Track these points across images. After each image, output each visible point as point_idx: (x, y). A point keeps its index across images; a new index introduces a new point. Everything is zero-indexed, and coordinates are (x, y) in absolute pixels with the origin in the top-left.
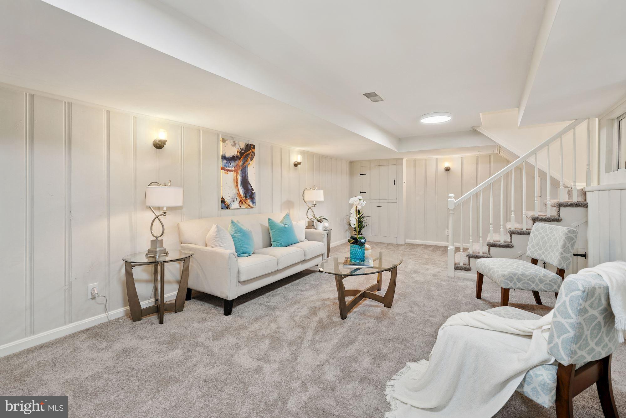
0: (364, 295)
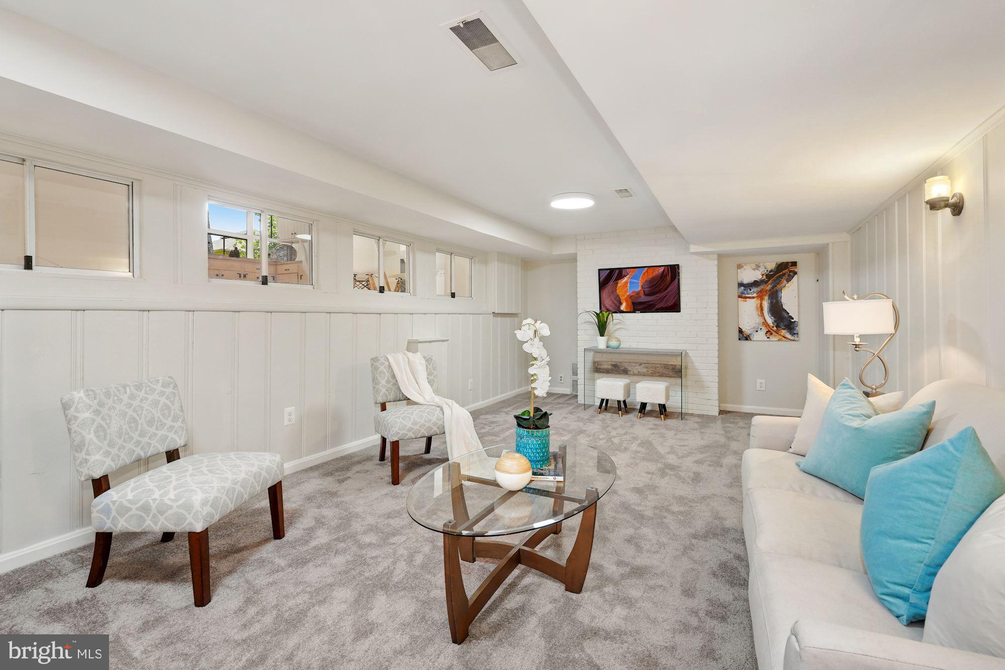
0: (519, 558)
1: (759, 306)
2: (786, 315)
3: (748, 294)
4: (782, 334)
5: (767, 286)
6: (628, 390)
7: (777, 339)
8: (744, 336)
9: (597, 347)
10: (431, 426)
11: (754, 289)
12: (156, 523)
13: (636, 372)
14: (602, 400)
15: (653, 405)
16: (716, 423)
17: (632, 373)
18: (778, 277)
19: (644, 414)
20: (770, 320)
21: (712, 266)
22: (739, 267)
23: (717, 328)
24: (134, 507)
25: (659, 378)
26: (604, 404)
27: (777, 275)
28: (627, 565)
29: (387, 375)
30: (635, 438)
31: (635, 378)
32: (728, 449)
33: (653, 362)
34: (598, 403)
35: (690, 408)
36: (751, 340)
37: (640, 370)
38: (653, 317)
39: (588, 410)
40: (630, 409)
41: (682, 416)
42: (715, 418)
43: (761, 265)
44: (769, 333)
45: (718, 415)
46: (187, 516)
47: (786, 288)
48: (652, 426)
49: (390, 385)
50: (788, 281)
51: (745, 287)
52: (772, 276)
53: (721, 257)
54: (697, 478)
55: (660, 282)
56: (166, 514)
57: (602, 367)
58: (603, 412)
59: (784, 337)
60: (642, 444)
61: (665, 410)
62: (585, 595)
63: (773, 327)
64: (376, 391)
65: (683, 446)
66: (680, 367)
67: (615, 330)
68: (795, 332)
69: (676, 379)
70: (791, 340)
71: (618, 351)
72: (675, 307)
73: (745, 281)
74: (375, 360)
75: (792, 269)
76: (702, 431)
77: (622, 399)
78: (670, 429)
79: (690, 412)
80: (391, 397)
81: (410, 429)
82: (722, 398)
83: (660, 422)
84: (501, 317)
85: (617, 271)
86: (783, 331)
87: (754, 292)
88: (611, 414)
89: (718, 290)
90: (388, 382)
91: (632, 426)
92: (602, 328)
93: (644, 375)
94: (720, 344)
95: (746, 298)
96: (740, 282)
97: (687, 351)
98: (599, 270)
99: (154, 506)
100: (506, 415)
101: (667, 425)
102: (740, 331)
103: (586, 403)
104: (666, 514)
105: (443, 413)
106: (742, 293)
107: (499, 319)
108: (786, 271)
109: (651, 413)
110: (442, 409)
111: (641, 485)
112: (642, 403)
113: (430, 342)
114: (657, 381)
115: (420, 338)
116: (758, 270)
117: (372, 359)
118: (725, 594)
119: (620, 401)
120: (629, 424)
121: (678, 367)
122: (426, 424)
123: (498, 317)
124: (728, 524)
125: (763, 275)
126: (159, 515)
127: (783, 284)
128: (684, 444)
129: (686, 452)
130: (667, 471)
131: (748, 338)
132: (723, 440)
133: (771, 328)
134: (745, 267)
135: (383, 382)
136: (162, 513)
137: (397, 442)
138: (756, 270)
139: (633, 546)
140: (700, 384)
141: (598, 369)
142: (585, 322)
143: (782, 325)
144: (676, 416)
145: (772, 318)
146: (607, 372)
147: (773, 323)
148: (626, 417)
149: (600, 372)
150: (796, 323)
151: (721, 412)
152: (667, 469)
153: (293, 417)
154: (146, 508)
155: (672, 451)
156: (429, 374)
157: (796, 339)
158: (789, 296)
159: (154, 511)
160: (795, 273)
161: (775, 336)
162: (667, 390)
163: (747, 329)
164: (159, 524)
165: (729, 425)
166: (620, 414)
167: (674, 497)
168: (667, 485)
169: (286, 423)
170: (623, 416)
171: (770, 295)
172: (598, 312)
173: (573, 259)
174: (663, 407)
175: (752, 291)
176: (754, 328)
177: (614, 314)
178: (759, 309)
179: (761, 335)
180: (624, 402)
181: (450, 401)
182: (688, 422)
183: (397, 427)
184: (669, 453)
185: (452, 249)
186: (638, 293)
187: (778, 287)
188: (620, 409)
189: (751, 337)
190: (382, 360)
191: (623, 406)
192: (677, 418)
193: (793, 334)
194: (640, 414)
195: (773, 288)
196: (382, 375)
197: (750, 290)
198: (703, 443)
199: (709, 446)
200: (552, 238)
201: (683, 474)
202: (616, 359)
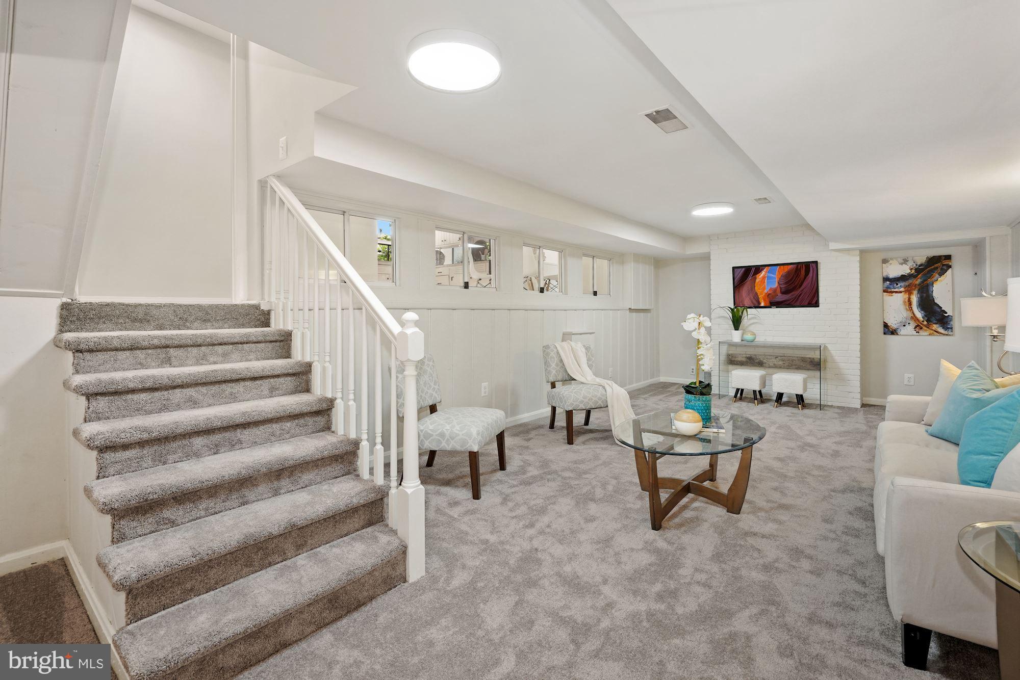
0: (687, 489)
1: (907, 300)
2: (939, 310)
3: (895, 288)
4: (933, 328)
5: (916, 280)
6: (764, 383)
7: (928, 334)
8: (889, 330)
9: (732, 340)
10: (597, 400)
11: (902, 284)
12: (448, 445)
13: (771, 364)
14: (738, 390)
15: (790, 396)
16: (857, 414)
17: (767, 365)
18: (929, 272)
19: (780, 404)
20: (919, 315)
21: (853, 264)
22: (885, 261)
23: (859, 322)
24: (434, 434)
25: (796, 371)
26: (739, 395)
27: (927, 269)
28: (776, 502)
29: (556, 359)
30: (773, 423)
31: (771, 371)
32: (869, 435)
33: (789, 355)
34: (732, 393)
35: (828, 400)
36: (897, 334)
37: (776, 363)
38: (789, 312)
39: (723, 399)
40: (765, 399)
41: (821, 407)
42: (856, 410)
43: (910, 259)
44: (918, 327)
45: (859, 407)
46: (469, 441)
47: (938, 282)
48: (790, 414)
49: (558, 368)
50: (941, 274)
51: (890, 284)
52: (923, 270)
53: (863, 252)
54: (836, 454)
55: (795, 276)
56: (455, 439)
57: (736, 359)
58: (738, 401)
59: (936, 331)
60: (780, 427)
61: (803, 401)
62: (742, 516)
63: (923, 321)
64: (548, 372)
65: (822, 430)
66: (819, 360)
67: (750, 325)
68: (949, 326)
69: (814, 371)
70: (944, 335)
71: (753, 344)
72: (813, 302)
73: (891, 276)
74: (547, 347)
75: (946, 262)
76: (842, 420)
77: (757, 389)
78: (808, 417)
79: (830, 404)
80: (560, 378)
81: (582, 402)
82: (864, 392)
83: (798, 411)
84: (636, 312)
85: (753, 269)
86: (934, 325)
87: (901, 286)
88: (746, 403)
89: (861, 285)
90: (557, 365)
91: (769, 413)
92: (737, 322)
93: (780, 368)
94: (863, 339)
95: (892, 292)
96: (885, 277)
97: (826, 345)
98: (734, 268)
99: (447, 434)
100: (645, 401)
101: (805, 414)
102: (886, 326)
103: (721, 393)
104: (807, 476)
105: (606, 391)
106: (888, 288)
107: (634, 314)
108: (939, 264)
109: (787, 404)
110: (604, 387)
111: (782, 456)
112: (778, 393)
113: (581, 334)
114: (794, 373)
115: (574, 331)
116: (906, 264)
117: (544, 347)
118: (858, 524)
119: (756, 391)
120: (766, 412)
121: (816, 360)
122: (593, 398)
123: (633, 312)
124: (864, 485)
125: (911, 269)
126: (450, 440)
127: (935, 278)
128: (823, 429)
129: (825, 435)
130: (806, 447)
131: (894, 332)
132: (864, 428)
133: (921, 322)
134: (891, 262)
135: (553, 365)
136: (453, 439)
137: (571, 411)
138: (904, 265)
139: (778, 493)
140: (840, 378)
141: (732, 361)
142: (719, 317)
143: (933, 319)
144: (815, 407)
145: (922, 312)
146: (741, 364)
147: (923, 317)
148: (761, 406)
149: (735, 364)
150: (950, 317)
151: (863, 405)
152: (805, 446)
153: (487, 390)
154: (442, 435)
155: (811, 433)
156: (588, 360)
157: (950, 334)
158: (941, 291)
159: (447, 436)
160: (950, 267)
161: (926, 330)
162: (805, 382)
163: (892, 324)
164: (451, 445)
165: (871, 416)
166: (756, 403)
167: (814, 465)
168: (807, 458)
169: (483, 394)
170: (759, 405)
171: (919, 290)
172: (733, 307)
173: (706, 258)
174: (800, 398)
175: (899, 285)
176: (901, 322)
177: (748, 309)
178: (907, 304)
179: (910, 329)
180: (760, 392)
181: (609, 382)
182: (827, 412)
183: (572, 400)
184: (808, 435)
185: (593, 253)
186: (775, 290)
187: (929, 281)
188: (755, 398)
189: (898, 331)
190: (552, 347)
191: (758, 397)
192: (816, 408)
193: (946, 329)
194: (776, 403)
195: (923, 282)
196: (553, 359)
197: (897, 285)
198: (843, 429)
199: (850, 432)
200: (686, 239)
201: (822, 451)
202: (751, 352)
